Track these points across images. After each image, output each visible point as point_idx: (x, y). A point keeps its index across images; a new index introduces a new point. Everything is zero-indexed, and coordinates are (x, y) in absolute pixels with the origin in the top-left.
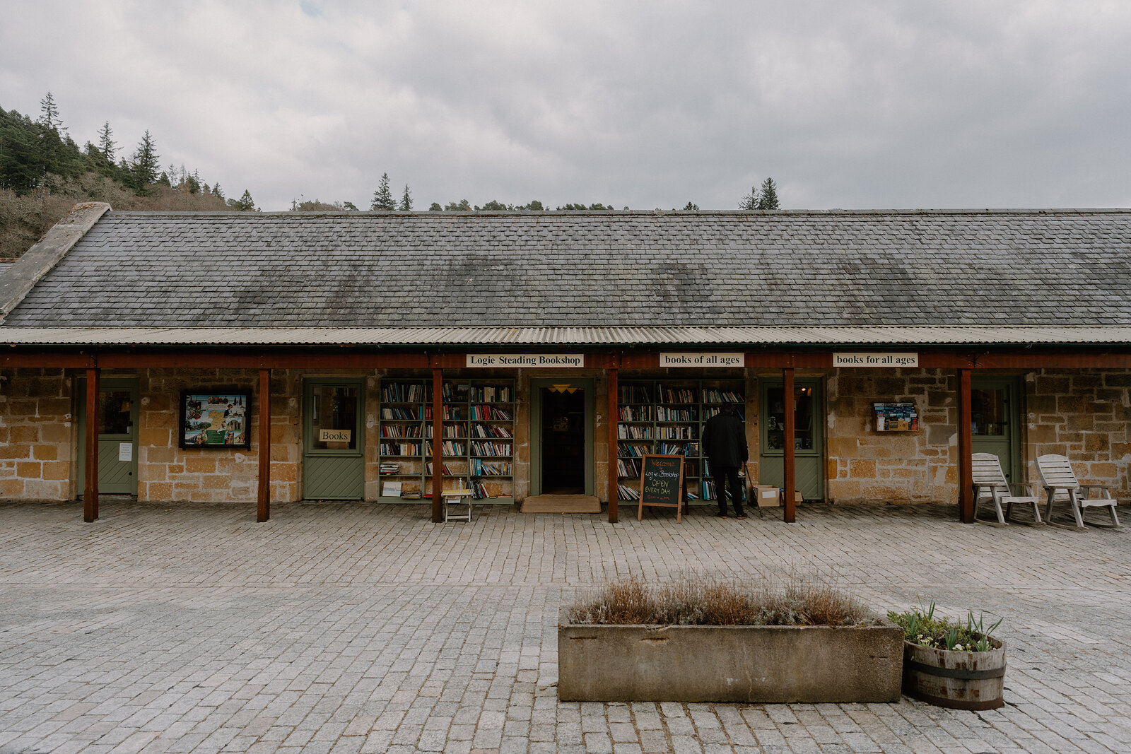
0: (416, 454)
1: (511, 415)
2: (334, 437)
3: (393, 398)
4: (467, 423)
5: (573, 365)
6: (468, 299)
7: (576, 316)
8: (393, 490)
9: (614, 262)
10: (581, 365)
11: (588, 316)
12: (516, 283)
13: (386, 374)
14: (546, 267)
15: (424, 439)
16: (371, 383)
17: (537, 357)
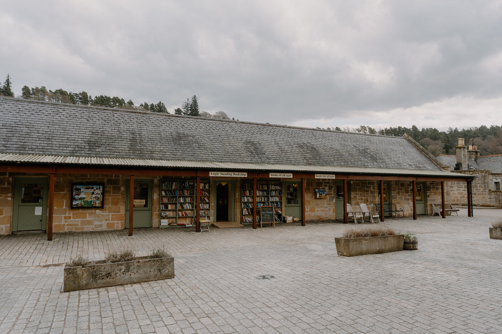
0: (174, 208)
1: (209, 194)
2: (138, 202)
3: (167, 187)
4: (194, 196)
5: (244, 176)
6: (185, 150)
7: (226, 158)
8: (165, 223)
9: (230, 139)
10: (246, 176)
11: (230, 158)
12: (199, 145)
13: (162, 178)
14: (207, 139)
15: (178, 202)
16: (156, 181)
17: (232, 173)
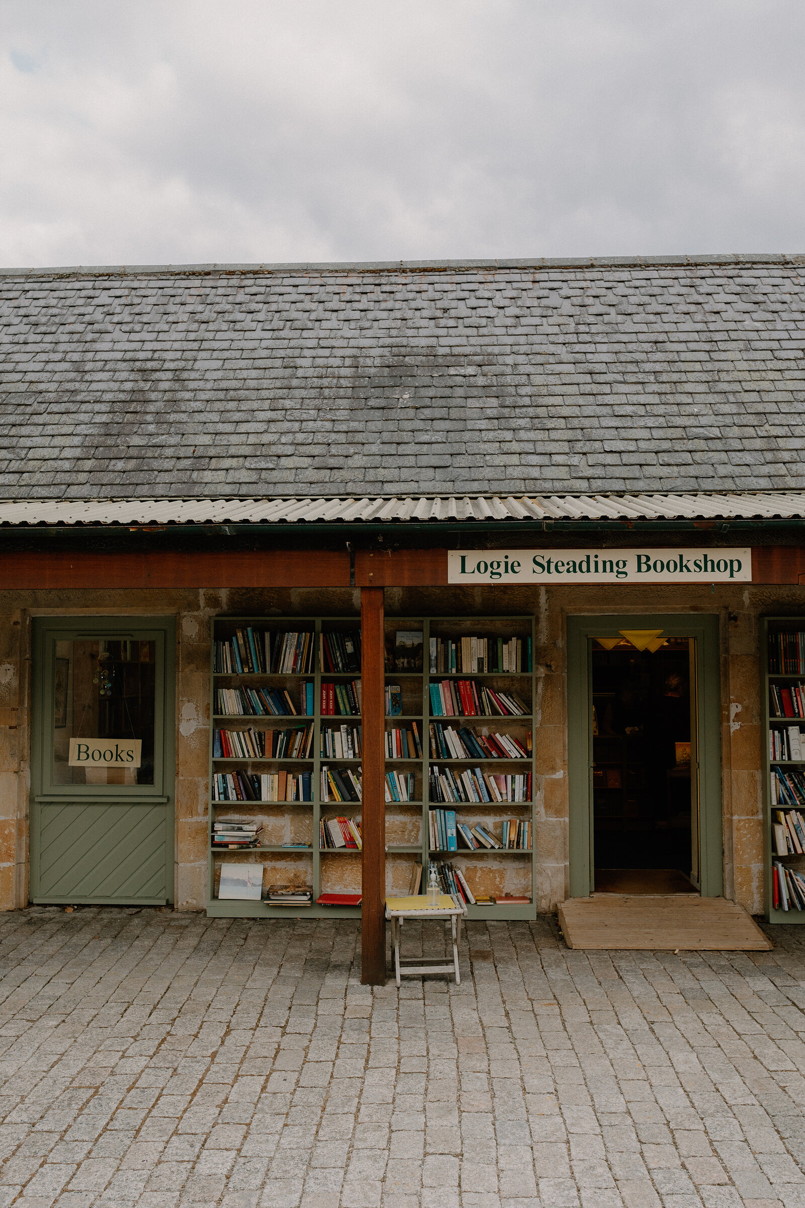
0: (297, 798)
1: (527, 704)
2: (102, 755)
3: (245, 662)
4: (420, 723)
5: (722, 577)
6: (406, 436)
7: (665, 472)
8: (244, 883)
9: (723, 356)
10: (745, 575)
11: (692, 471)
12: (509, 401)
13: (225, 607)
14: (570, 368)
15: (317, 761)
16: (190, 629)
17: (629, 556)
